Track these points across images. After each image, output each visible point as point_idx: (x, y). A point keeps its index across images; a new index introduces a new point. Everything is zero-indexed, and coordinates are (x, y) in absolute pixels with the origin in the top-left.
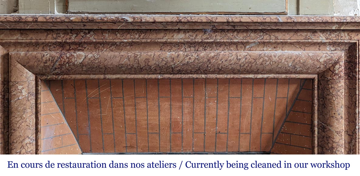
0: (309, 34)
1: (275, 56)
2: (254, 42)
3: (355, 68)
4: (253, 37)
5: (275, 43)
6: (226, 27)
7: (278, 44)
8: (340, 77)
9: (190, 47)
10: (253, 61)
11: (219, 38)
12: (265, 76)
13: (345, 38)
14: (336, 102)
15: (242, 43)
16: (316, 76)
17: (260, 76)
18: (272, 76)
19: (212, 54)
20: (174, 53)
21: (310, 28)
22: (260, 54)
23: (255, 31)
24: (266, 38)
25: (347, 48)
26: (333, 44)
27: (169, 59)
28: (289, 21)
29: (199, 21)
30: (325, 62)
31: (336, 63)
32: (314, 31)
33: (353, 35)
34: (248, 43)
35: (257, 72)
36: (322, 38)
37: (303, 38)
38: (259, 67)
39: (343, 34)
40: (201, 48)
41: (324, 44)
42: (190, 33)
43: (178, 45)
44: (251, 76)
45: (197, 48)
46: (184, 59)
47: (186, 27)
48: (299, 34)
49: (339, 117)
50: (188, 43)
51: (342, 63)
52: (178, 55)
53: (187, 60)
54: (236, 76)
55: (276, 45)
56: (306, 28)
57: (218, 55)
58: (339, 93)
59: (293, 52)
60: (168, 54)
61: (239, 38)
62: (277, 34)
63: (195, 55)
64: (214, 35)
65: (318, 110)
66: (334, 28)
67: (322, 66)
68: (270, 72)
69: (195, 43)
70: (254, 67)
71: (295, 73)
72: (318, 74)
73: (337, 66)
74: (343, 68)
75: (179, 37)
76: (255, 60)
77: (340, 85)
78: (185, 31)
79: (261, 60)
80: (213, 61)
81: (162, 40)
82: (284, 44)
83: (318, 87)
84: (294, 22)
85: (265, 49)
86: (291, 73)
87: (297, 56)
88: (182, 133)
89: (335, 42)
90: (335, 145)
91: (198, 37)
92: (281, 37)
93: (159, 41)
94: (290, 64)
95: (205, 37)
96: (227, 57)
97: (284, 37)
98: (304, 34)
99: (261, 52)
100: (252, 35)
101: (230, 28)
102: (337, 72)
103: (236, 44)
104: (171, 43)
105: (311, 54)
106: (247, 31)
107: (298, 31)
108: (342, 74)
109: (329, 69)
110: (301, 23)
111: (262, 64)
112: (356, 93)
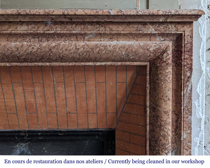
0: (140, 26)
1: (110, 46)
2: (91, 33)
3: (181, 56)
4: (90, 29)
5: (110, 34)
6: (64, 20)
7: (113, 35)
8: (167, 64)
9: (34, 38)
10: (91, 50)
11: (59, 29)
12: (103, 64)
13: (172, 29)
14: (164, 86)
15: (81, 34)
16: (148, 64)
17: (98, 64)
18: (109, 63)
19: (54, 44)
20: (18, 43)
21: (140, 20)
22: (97, 44)
23: (92, 23)
24: (102, 30)
25: (175, 39)
26: (162, 35)
27: (14, 49)
28: (119, 14)
29: (37, 13)
30: (154, 50)
31: (165, 51)
32: (144, 24)
33: (179, 27)
34: (85, 34)
35: (96, 60)
36: (151, 29)
37: (134, 29)
38: (97, 55)
39: (170, 26)
40: (44, 39)
41: (154, 35)
42: (33, 26)
43: (23, 36)
44: (91, 64)
45: (40, 39)
46: (27, 49)
47: (27, 20)
48: (131, 26)
49: (166, 99)
50: (31, 34)
51: (170, 52)
52: (22, 45)
53: (30, 49)
54: (77, 64)
55: (112, 36)
56: (136, 20)
57: (59, 45)
58: (167, 78)
59: (126, 42)
60: (13, 44)
61: (77, 30)
62: (111, 26)
63: (37, 45)
64: (54, 27)
65: (150, 93)
66: (161, 20)
67: (152, 55)
68: (107, 60)
69: (38, 34)
70: (92, 56)
71: (129, 60)
72: (150, 61)
73: (165, 55)
74: (170, 56)
75: (22, 29)
76: (92, 49)
77: (167, 71)
78: (28, 23)
79: (98, 50)
80: (54, 50)
81: (7, 32)
82: (118, 35)
83: (150, 73)
84: (124, 15)
85: (102, 39)
86: (126, 61)
87: (130, 46)
88: (37, 113)
89: (164, 33)
90: (163, 123)
91: (40, 29)
92: (116, 29)
93: (4, 32)
94: (124, 53)
95: (46, 29)
96: (66, 47)
97: (118, 29)
98: (136, 26)
99: (98, 42)
100: (89, 27)
101: (67, 20)
102: (165, 59)
103: (76, 35)
104: (16, 34)
105: (142, 44)
106: (84, 23)
107: (129, 23)
108: (170, 61)
109: (158, 57)
110: (130, 16)
111: (98, 53)
112: (181, 78)
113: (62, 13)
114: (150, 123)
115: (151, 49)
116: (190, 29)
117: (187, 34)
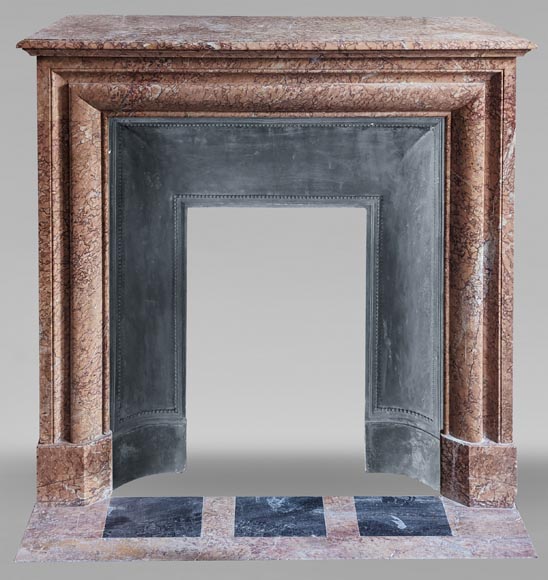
113: (336, 48)
114: (451, 202)
115: (457, 96)
116: (512, 66)
117: (507, 73)
